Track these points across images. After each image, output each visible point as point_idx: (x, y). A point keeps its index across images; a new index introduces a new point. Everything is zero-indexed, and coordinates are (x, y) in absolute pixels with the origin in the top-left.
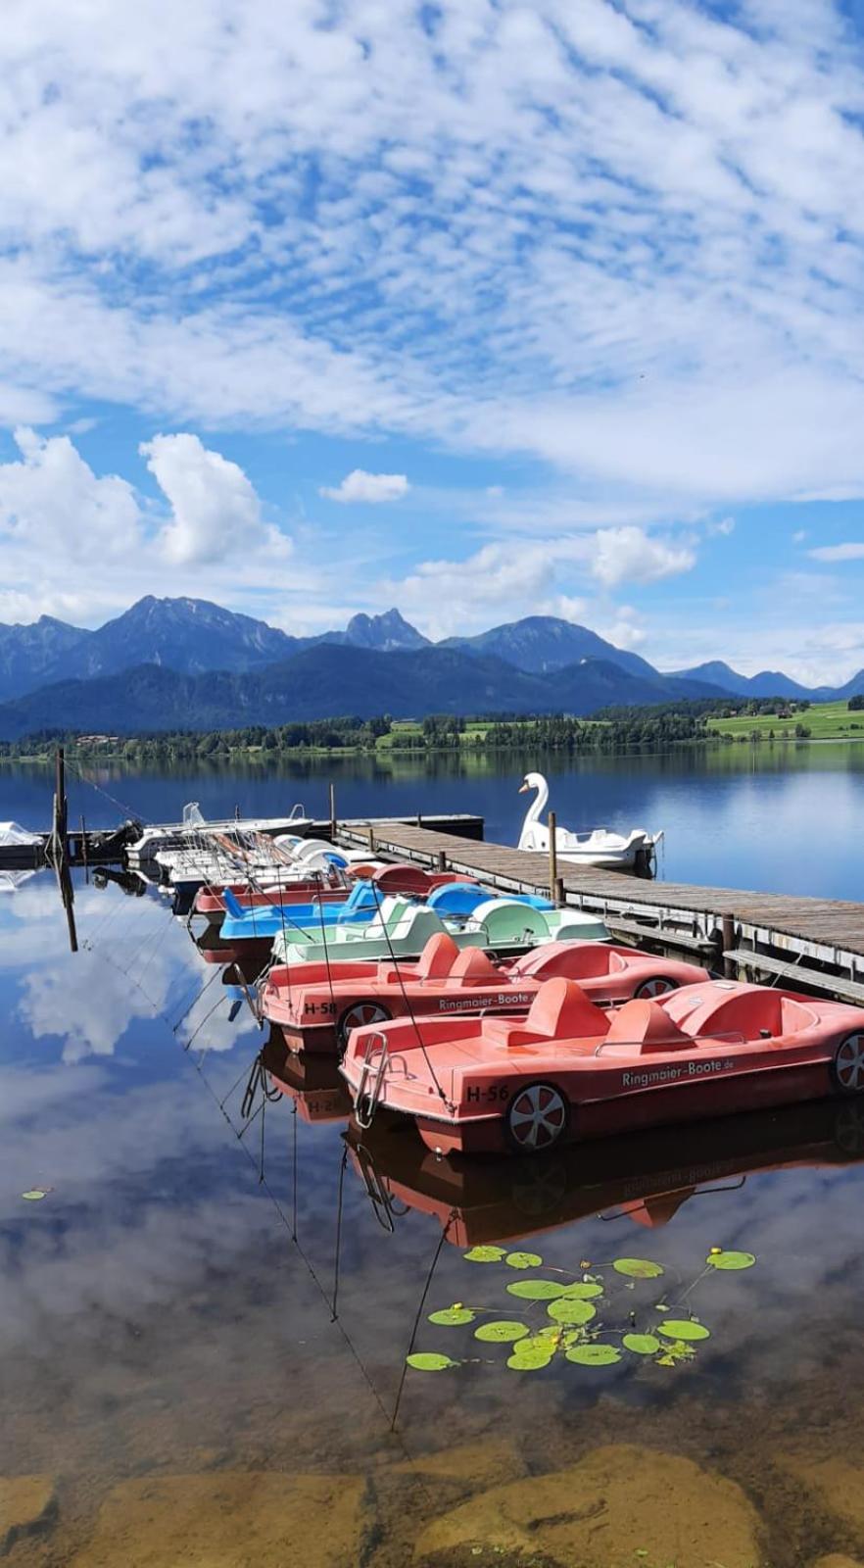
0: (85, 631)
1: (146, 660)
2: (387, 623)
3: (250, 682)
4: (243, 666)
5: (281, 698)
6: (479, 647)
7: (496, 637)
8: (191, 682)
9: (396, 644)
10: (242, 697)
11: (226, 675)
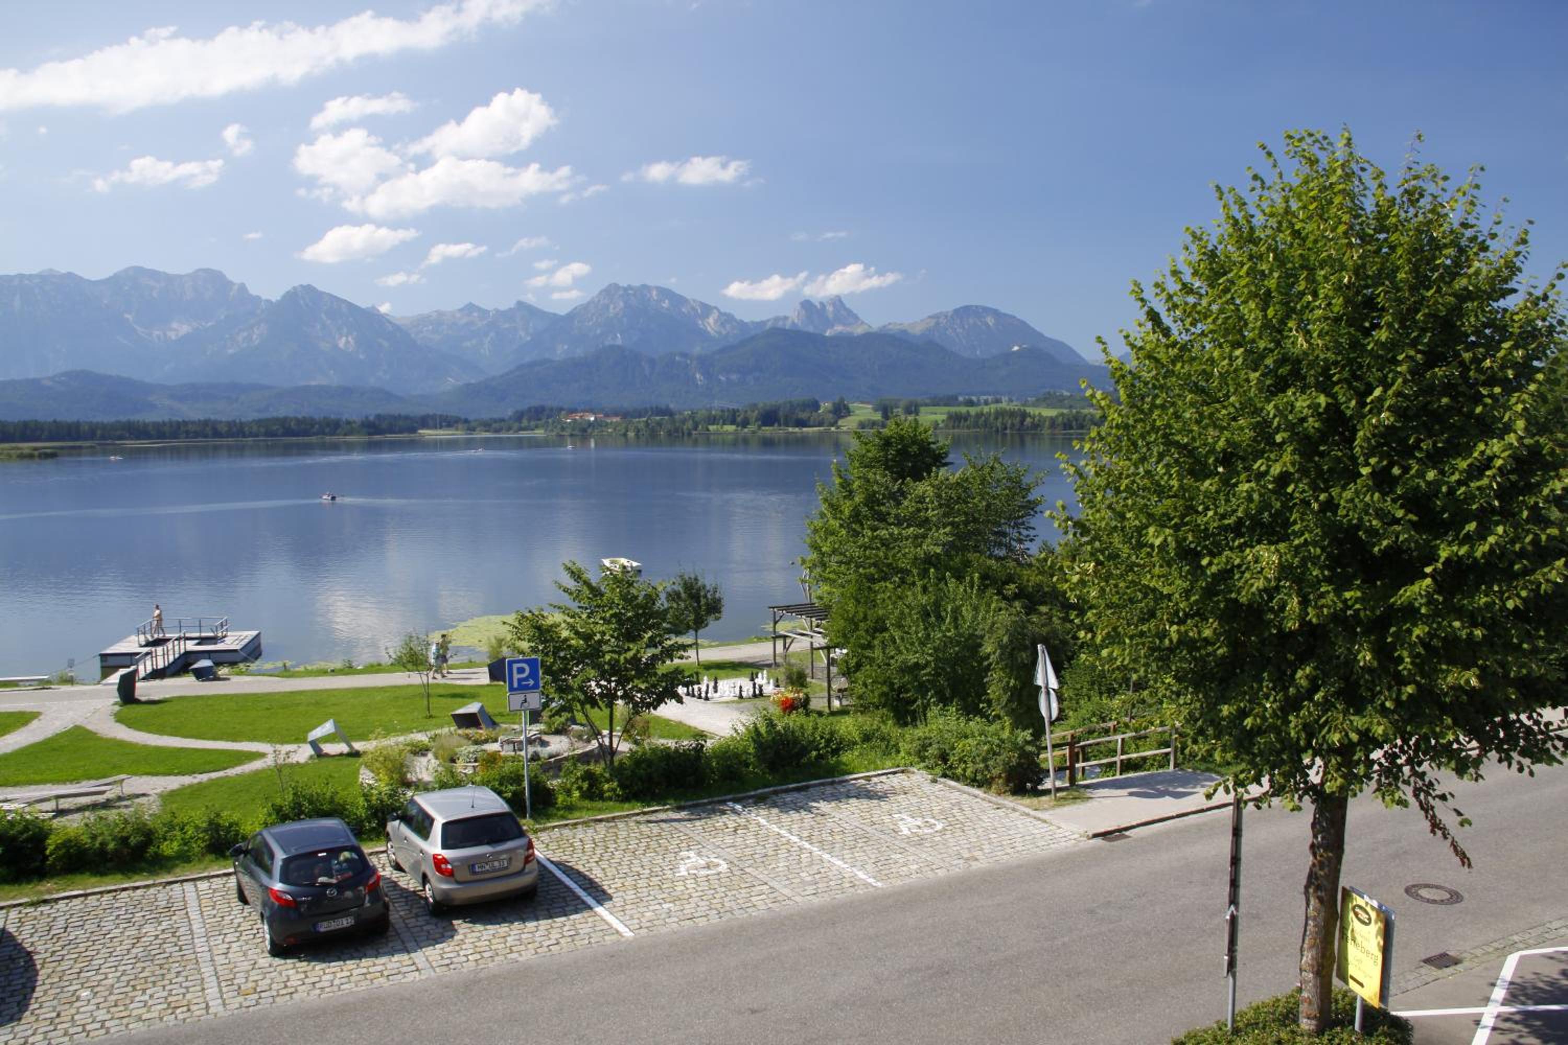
0: (555, 315)
1: (609, 342)
2: (830, 309)
3: (705, 363)
4: (697, 350)
5: (734, 377)
6: (917, 330)
7: (932, 322)
8: (652, 362)
9: (839, 328)
10: (698, 376)
11: (685, 355)
